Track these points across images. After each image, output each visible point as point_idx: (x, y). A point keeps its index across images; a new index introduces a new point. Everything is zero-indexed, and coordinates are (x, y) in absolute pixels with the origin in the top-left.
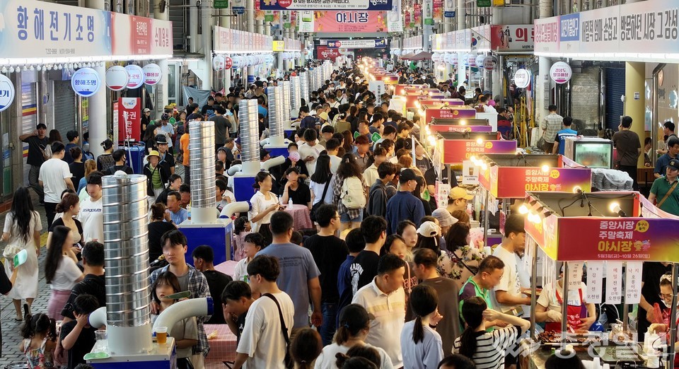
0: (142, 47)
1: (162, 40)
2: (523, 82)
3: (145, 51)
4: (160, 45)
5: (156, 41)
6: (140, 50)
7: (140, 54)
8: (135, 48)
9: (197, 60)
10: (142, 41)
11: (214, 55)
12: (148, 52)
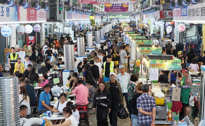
0: (32, 18)
1: (42, 16)
2: (169, 31)
3: (34, 20)
4: (41, 18)
5: (39, 16)
6: (31, 20)
7: (32, 21)
8: (29, 19)
9: (59, 23)
10: (32, 16)
11: (65, 21)
12: (35, 20)
